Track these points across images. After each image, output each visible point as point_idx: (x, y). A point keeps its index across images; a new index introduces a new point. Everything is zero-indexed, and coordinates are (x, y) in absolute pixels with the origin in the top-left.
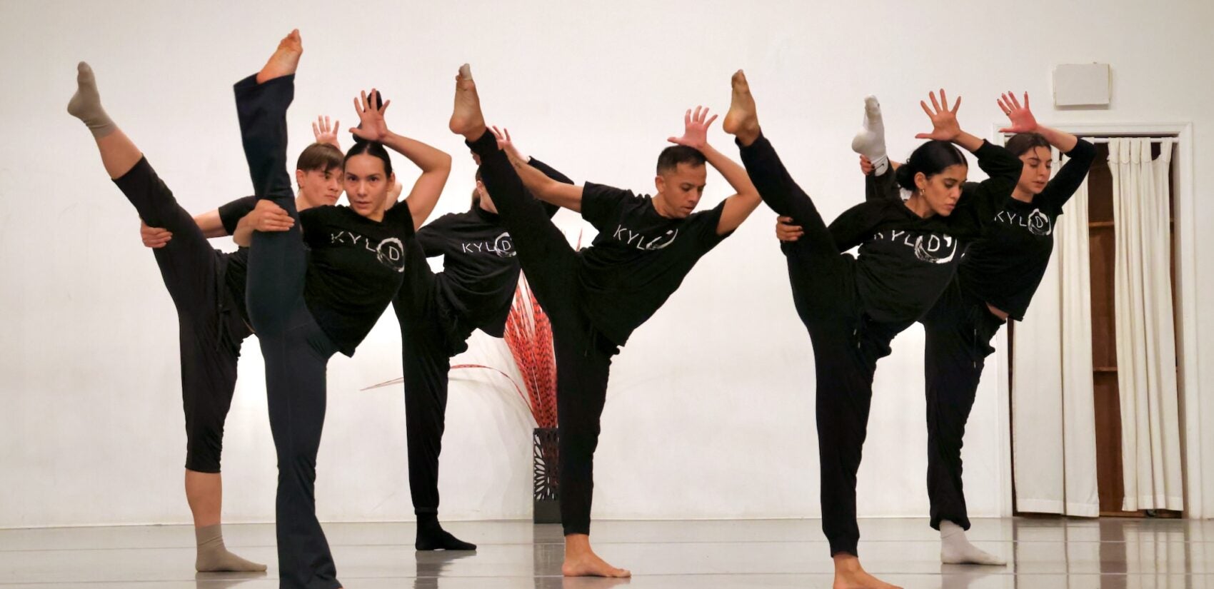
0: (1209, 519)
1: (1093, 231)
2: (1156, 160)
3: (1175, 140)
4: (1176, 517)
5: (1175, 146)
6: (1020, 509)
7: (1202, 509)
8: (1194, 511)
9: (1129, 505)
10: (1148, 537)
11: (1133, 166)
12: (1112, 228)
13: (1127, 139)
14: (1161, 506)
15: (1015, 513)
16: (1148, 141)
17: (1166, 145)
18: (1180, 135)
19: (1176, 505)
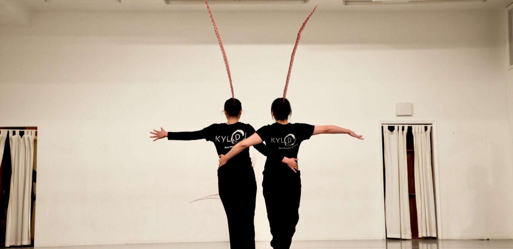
0: (444, 240)
1: (408, 153)
2: (426, 131)
3: (431, 125)
4: (435, 239)
5: (431, 127)
6: (388, 237)
7: (442, 237)
8: (440, 237)
9: (420, 235)
10: (425, 245)
11: (420, 133)
12: (414, 152)
13: (418, 125)
14: (429, 236)
15: (387, 238)
16: (424, 126)
17: (429, 127)
18: (433, 124)
19: (434, 235)
